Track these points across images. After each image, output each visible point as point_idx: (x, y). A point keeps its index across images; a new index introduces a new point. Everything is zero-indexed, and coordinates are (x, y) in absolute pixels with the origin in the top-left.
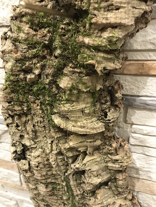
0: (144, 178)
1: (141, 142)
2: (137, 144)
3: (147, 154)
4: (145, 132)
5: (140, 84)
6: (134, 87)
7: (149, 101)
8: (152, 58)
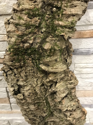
0: (81, 90)
1: (79, 72)
2: (78, 73)
3: (82, 77)
4: (82, 67)
5: (79, 43)
6: (76, 45)
7: (83, 51)
8: (84, 30)
